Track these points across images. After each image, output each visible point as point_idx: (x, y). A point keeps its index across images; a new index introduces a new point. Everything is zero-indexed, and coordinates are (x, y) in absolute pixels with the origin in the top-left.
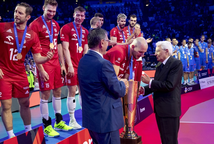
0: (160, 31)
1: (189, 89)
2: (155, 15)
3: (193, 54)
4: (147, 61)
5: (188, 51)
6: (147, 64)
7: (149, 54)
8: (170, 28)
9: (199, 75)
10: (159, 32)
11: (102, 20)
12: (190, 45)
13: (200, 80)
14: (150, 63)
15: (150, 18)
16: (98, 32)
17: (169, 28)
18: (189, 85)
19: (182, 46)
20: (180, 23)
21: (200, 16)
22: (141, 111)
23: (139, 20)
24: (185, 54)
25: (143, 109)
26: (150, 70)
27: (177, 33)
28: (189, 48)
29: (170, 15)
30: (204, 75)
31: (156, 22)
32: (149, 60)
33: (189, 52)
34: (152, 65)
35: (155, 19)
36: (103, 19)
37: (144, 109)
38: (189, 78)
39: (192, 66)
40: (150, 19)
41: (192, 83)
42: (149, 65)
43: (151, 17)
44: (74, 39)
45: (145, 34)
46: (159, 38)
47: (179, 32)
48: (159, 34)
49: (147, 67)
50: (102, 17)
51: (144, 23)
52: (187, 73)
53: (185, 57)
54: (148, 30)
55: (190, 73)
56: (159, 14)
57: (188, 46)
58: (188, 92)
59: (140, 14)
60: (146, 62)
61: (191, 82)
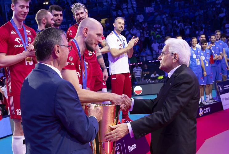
0: (161, 26)
1: (205, 111)
2: (154, 4)
3: (209, 58)
4: (144, 70)
5: (202, 54)
6: (145, 75)
7: (148, 60)
8: (176, 21)
9: (220, 88)
10: (160, 28)
11: (61, 15)
12: (205, 46)
13: (222, 96)
14: (148, 73)
15: (146, 8)
16: (48, 34)
17: (174, 22)
18: (206, 104)
19: (192, 47)
20: (191, 14)
21: (219, 2)
22: (129, 149)
23: (131, 12)
24: (197, 58)
25: (132, 146)
26: (149, 83)
27: (187, 28)
28: (203, 49)
29: (175, 3)
30: (227, 88)
31: (156, 14)
32: (146, 68)
33: (204, 55)
34: (153, 75)
35: (154, 10)
36: (61, 13)
37: (134, 146)
38: (206, 94)
39: (209, 75)
40: (148, 10)
41: (210, 101)
42: (148, 77)
43: (149, 8)
44: (18, 46)
45: (140, 31)
46: (161, 37)
47: (189, 27)
48: (161, 30)
49: (145, 79)
50: (60, 11)
51: (138, 16)
52: (202, 86)
53: (198, 63)
54: (145, 25)
55: (207, 86)
56: (159, 3)
57: (202, 47)
58: (204, 114)
59: (132, 4)
60: (142, 72)
61: (208, 99)
